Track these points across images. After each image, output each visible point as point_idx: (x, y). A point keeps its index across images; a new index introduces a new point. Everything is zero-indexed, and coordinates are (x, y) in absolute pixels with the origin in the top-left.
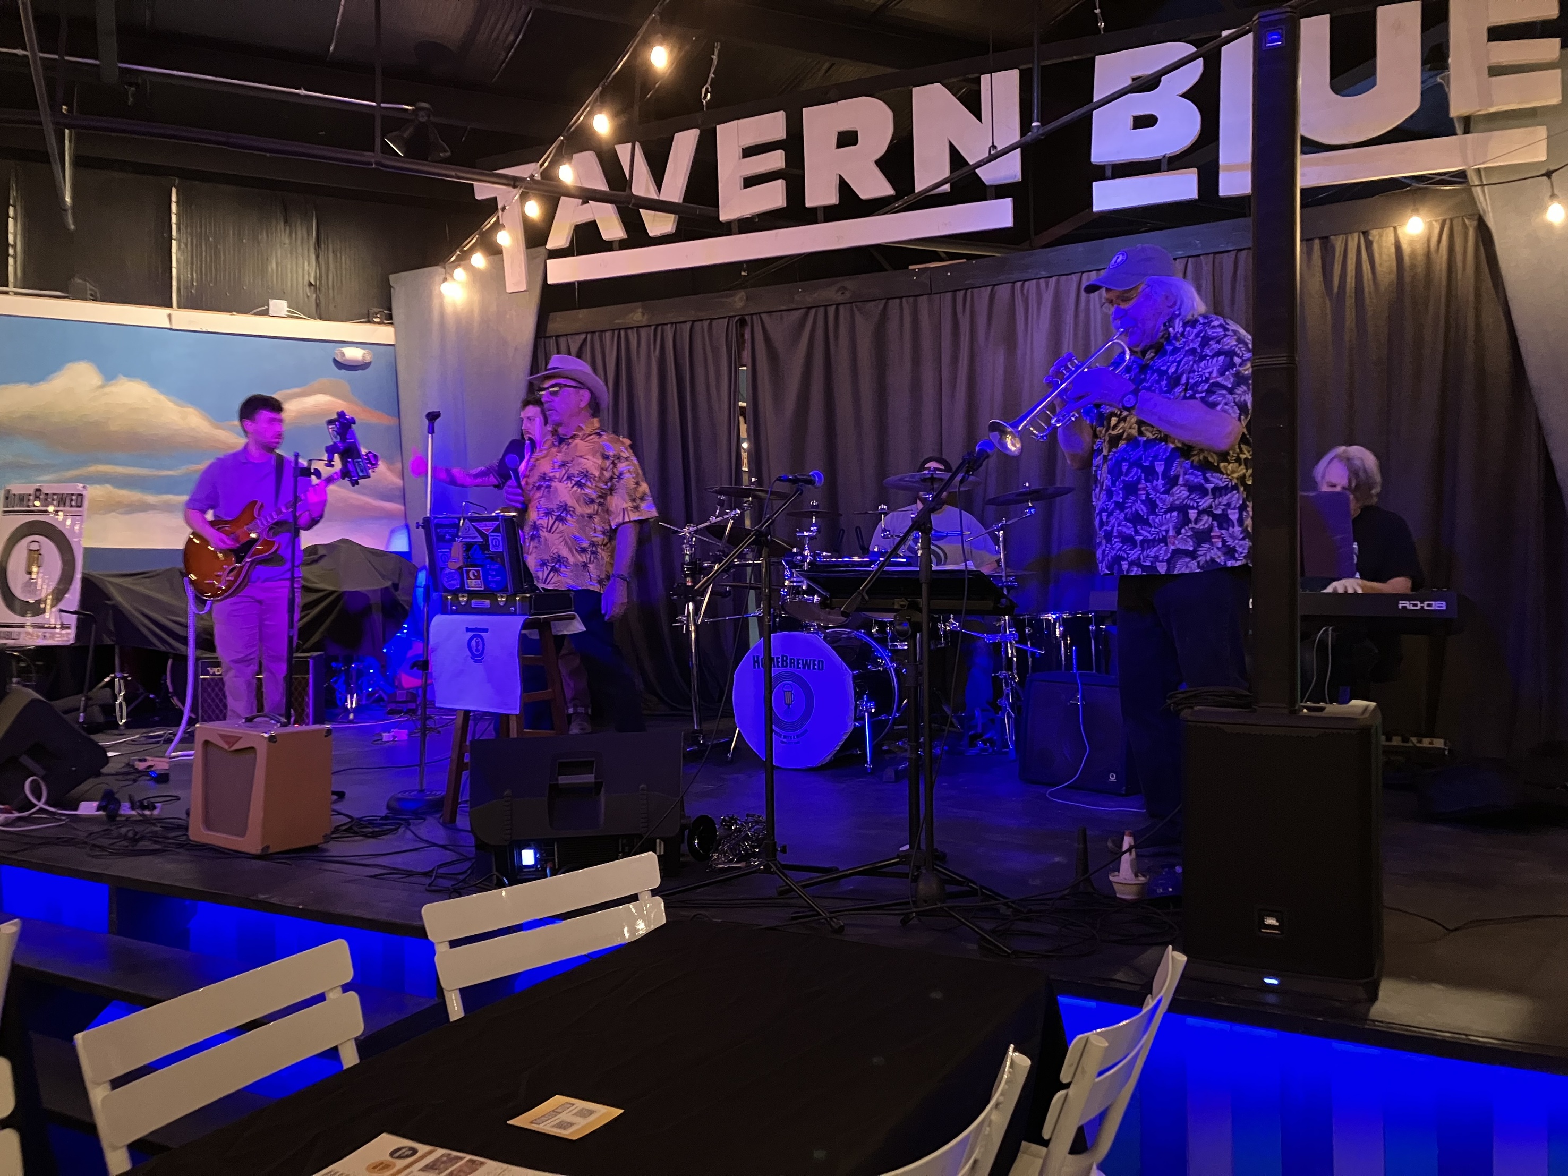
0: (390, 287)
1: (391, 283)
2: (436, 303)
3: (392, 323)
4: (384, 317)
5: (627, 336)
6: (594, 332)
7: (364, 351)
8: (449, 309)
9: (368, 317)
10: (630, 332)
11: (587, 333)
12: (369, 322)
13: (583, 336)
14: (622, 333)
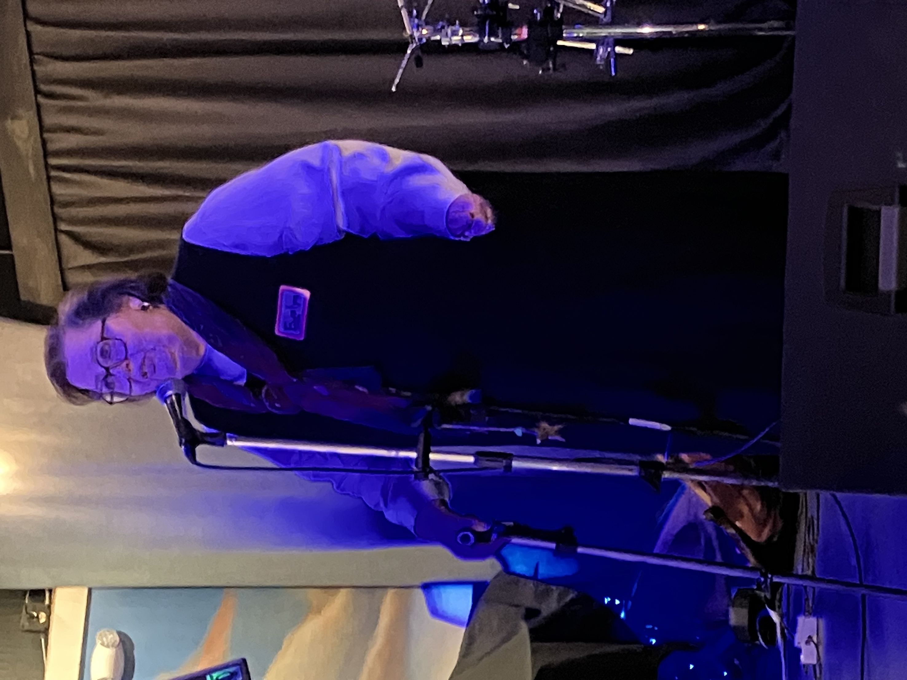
3: (50, 591)
4: (38, 605)
5: (58, 154)
6: (55, 218)
7: (99, 642)
9: (39, 632)
10: (51, 147)
11: (56, 230)
12: (46, 631)
13: (63, 238)
14: (53, 161)
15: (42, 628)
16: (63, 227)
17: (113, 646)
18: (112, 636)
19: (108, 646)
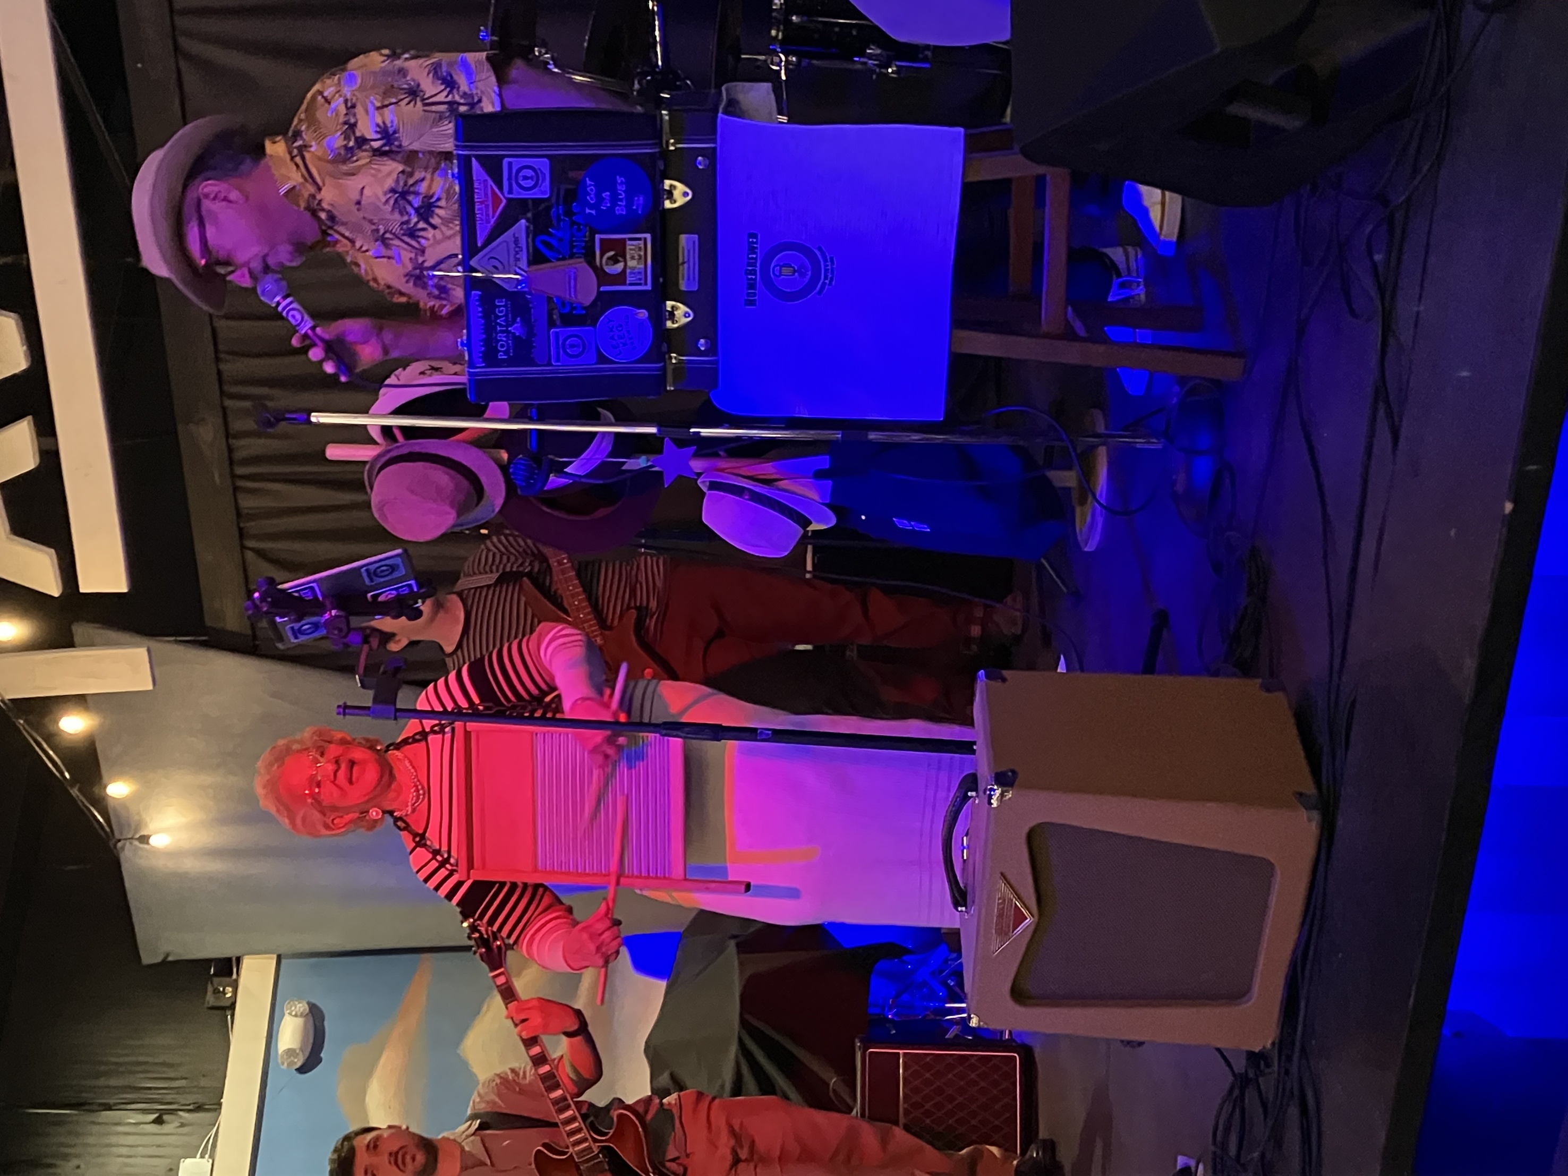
0: (164, 963)
1: (159, 959)
2: (191, 865)
3: (236, 960)
4: (224, 977)
5: (247, 461)
6: (242, 534)
7: (287, 1012)
8: (206, 838)
9: (223, 1009)
10: (239, 455)
11: (243, 547)
12: (233, 1006)
13: (249, 555)
14: (240, 471)
15: (228, 1004)
16: (250, 543)
17: (301, 1015)
18: (301, 1005)
19: (296, 1016)
